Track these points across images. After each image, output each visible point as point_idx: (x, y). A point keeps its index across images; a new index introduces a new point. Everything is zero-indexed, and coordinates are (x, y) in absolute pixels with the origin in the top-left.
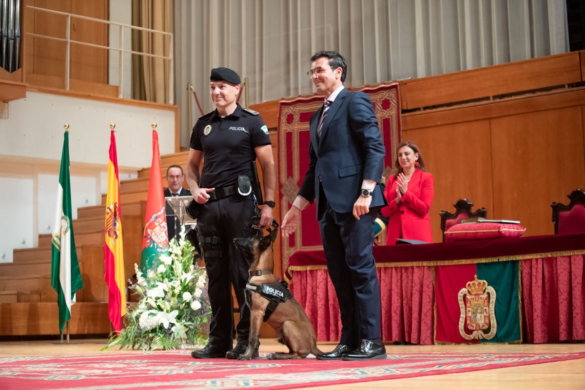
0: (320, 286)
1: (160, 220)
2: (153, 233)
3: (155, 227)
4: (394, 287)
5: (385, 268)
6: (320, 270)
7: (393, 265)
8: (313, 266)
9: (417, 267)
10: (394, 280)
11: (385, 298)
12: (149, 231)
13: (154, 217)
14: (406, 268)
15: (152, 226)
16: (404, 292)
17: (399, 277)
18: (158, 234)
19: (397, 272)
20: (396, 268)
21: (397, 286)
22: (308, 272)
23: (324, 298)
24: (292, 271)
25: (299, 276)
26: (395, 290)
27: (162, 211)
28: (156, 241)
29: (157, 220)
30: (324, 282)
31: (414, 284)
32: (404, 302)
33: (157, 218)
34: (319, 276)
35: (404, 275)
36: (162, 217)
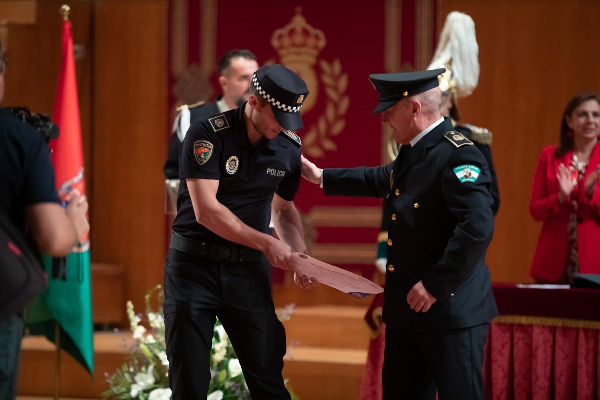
4: (581, 361)
5: (565, 329)
7: (581, 324)
10: (582, 350)
17: (592, 347)
19: (587, 338)
27: (81, 176)
33: (71, 188)
36: (81, 187)
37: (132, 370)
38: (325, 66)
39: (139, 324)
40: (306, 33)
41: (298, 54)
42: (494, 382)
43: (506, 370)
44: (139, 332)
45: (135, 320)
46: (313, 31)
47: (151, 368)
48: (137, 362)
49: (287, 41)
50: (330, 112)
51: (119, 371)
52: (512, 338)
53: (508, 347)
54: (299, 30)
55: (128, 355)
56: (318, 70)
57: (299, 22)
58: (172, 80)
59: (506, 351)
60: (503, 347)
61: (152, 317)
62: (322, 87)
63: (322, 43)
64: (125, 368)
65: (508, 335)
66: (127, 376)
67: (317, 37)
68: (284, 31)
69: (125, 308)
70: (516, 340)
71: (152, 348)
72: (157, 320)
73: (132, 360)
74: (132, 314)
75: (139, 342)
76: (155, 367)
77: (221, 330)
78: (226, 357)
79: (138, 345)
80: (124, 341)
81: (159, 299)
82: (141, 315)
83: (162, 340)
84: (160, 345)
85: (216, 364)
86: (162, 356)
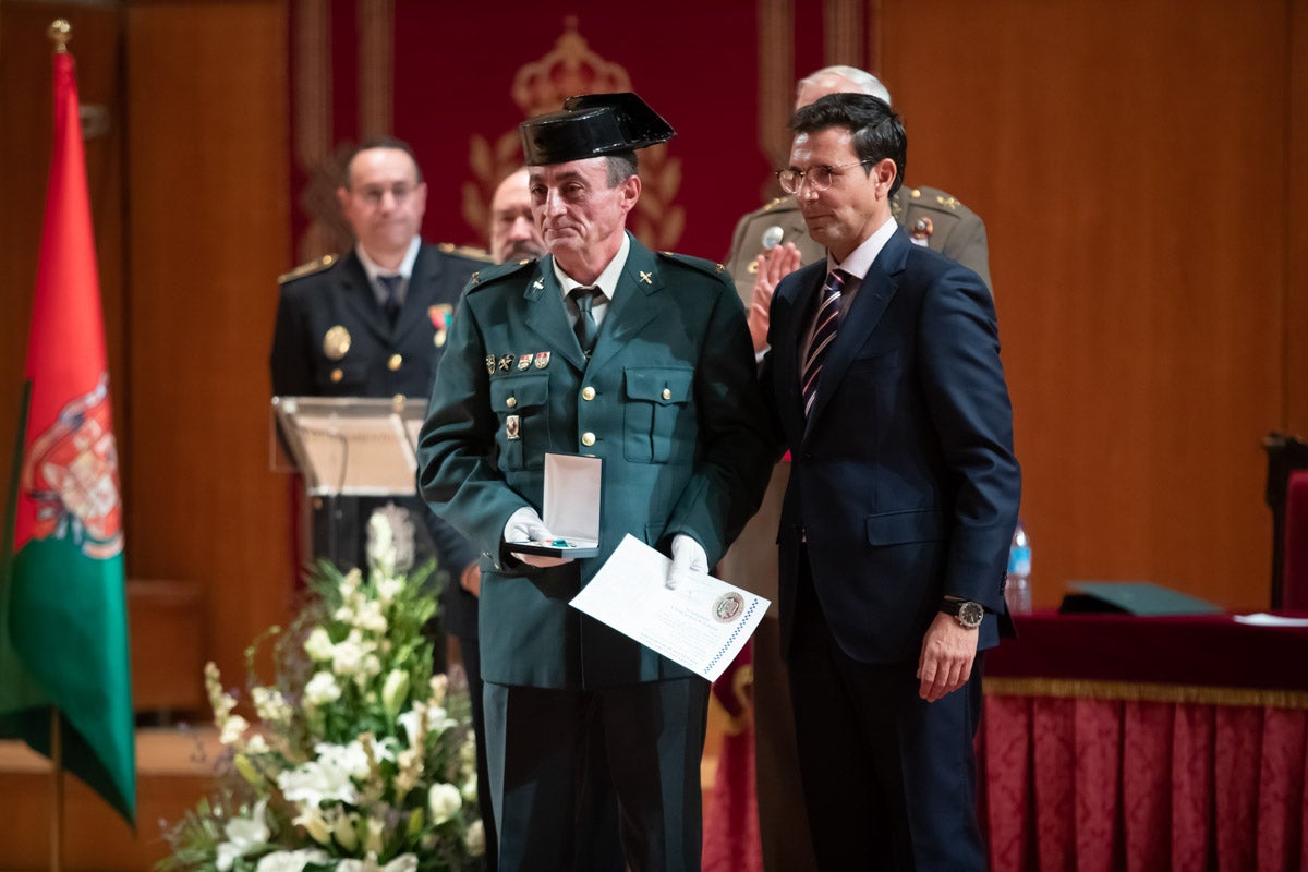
1: (94, 426)
2: (68, 482)
4: (1181, 774)
5: (1144, 705)
7: (1179, 694)
9: (1277, 709)
10: (1182, 749)
12: (49, 472)
14: (1234, 712)
15: (64, 454)
16: (1222, 798)
17: (1201, 742)
18: (86, 485)
19: (1191, 723)
20: (1190, 707)
21: (1193, 772)
26: (1187, 789)
27: (101, 392)
28: (80, 512)
29: (84, 430)
31: (1264, 772)
32: (1223, 835)
33: (80, 417)
35: (1225, 736)
36: (102, 415)
37: (218, 811)
39: (233, 712)
40: (587, 71)
42: (993, 822)
43: (1018, 796)
44: (233, 729)
45: (224, 703)
46: (603, 67)
47: (260, 806)
48: (228, 794)
49: (546, 90)
51: (189, 814)
52: (1030, 727)
53: (1022, 746)
54: (572, 64)
55: (209, 779)
57: (572, 48)
58: (298, 179)
59: (1019, 755)
60: (1011, 747)
61: (260, 695)
64: (203, 808)
65: (1022, 719)
66: (208, 825)
67: (610, 80)
68: (541, 68)
69: (202, 677)
70: (1038, 731)
71: (261, 762)
72: (270, 703)
73: (218, 790)
74: (215, 691)
75: (231, 751)
76: (269, 805)
77: (410, 721)
78: (423, 778)
79: (231, 758)
80: (200, 747)
81: (275, 657)
82: (236, 692)
83: (283, 744)
84: (278, 756)
85: (400, 796)
86: (284, 780)
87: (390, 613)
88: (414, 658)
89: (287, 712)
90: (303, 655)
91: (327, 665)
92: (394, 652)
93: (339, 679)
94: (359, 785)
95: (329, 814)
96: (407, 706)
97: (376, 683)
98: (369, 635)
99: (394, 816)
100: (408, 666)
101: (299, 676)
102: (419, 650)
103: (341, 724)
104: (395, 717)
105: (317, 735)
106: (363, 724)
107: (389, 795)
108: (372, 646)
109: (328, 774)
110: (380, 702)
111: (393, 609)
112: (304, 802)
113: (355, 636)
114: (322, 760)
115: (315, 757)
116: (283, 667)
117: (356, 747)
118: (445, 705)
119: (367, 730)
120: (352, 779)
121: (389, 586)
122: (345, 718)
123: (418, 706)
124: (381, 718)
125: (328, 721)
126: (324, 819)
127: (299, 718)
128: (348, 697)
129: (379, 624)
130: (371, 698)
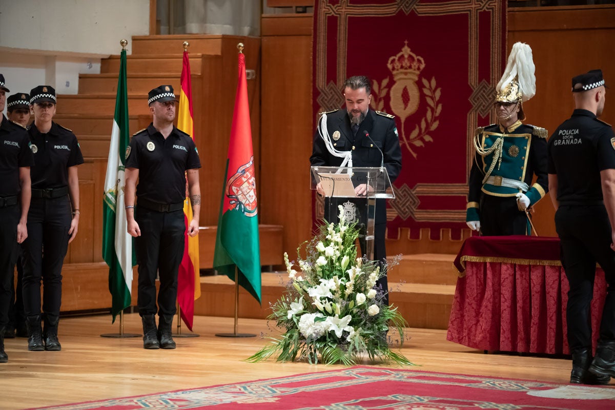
0: (505, 283)
1: (248, 174)
2: (240, 192)
3: (242, 183)
6: (506, 264)
8: (496, 258)
11: (596, 305)
12: (234, 188)
13: (240, 170)
15: (239, 183)
18: (246, 193)
22: (488, 265)
23: (510, 298)
24: (465, 262)
25: (475, 269)
27: (251, 163)
28: (243, 202)
29: (245, 175)
30: (510, 278)
33: (244, 171)
34: (503, 271)
36: (251, 170)
37: (288, 300)
38: (425, 81)
39: (292, 268)
40: (411, 58)
41: (406, 74)
44: (293, 273)
45: (289, 265)
46: (416, 58)
47: (301, 299)
48: (291, 294)
49: (397, 65)
50: (429, 115)
51: (279, 301)
54: (406, 56)
56: (420, 85)
57: (406, 51)
58: (316, 93)
61: (301, 263)
62: (422, 97)
63: (423, 66)
64: (283, 299)
66: (285, 304)
67: (419, 61)
68: (396, 57)
69: (283, 257)
71: (302, 285)
72: (305, 266)
73: (288, 293)
74: (287, 261)
75: (292, 281)
76: (303, 298)
77: (350, 272)
78: (353, 291)
79: (292, 283)
80: (282, 279)
81: (306, 250)
82: (293, 262)
83: (309, 278)
84: (307, 282)
85: (346, 296)
86: (308, 290)
87: (344, 237)
88: (352, 252)
89: (310, 268)
90: (316, 250)
91: (324, 253)
92: (345, 249)
93: (327, 258)
94: (333, 292)
95: (324, 301)
96: (349, 267)
97: (339, 259)
98: (337, 244)
99: (345, 303)
100: (349, 254)
101: (314, 256)
102: (353, 249)
103: (327, 273)
104: (345, 271)
105: (320, 276)
106: (334, 273)
107: (343, 296)
108: (337, 247)
109: (323, 288)
110: (340, 266)
111: (345, 235)
112: (316, 297)
113: (332, 244)
114: (321, 284)
115: (319, 283)
116: (309, 254)
117: (332, 280)
118: (361, 268)
119: (336, 275)
120: (330, 290)
121: (343, 228)
122: (328, 271)
123: (352, 267)
124: (340, 271)
125: (323, 272)
126: (321, 303)
127: (313, 270)
128: (330, 264)
129: (340, 241)
130: (337, 264)
